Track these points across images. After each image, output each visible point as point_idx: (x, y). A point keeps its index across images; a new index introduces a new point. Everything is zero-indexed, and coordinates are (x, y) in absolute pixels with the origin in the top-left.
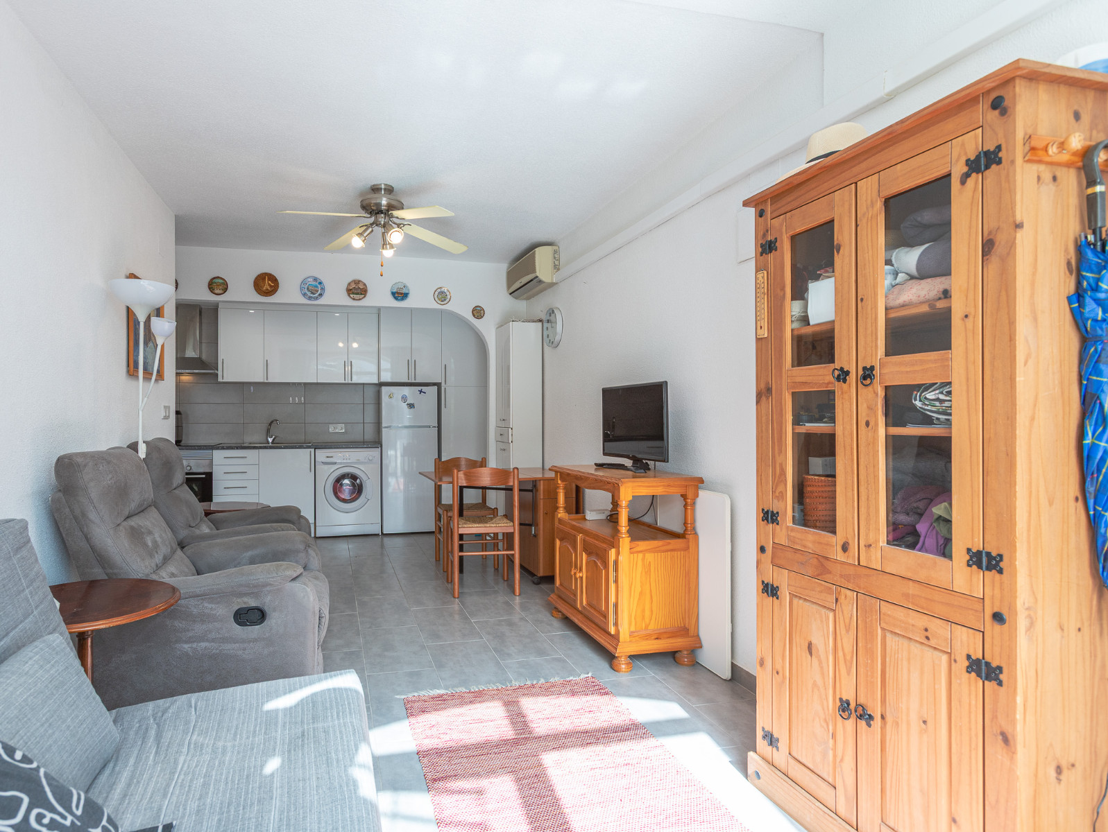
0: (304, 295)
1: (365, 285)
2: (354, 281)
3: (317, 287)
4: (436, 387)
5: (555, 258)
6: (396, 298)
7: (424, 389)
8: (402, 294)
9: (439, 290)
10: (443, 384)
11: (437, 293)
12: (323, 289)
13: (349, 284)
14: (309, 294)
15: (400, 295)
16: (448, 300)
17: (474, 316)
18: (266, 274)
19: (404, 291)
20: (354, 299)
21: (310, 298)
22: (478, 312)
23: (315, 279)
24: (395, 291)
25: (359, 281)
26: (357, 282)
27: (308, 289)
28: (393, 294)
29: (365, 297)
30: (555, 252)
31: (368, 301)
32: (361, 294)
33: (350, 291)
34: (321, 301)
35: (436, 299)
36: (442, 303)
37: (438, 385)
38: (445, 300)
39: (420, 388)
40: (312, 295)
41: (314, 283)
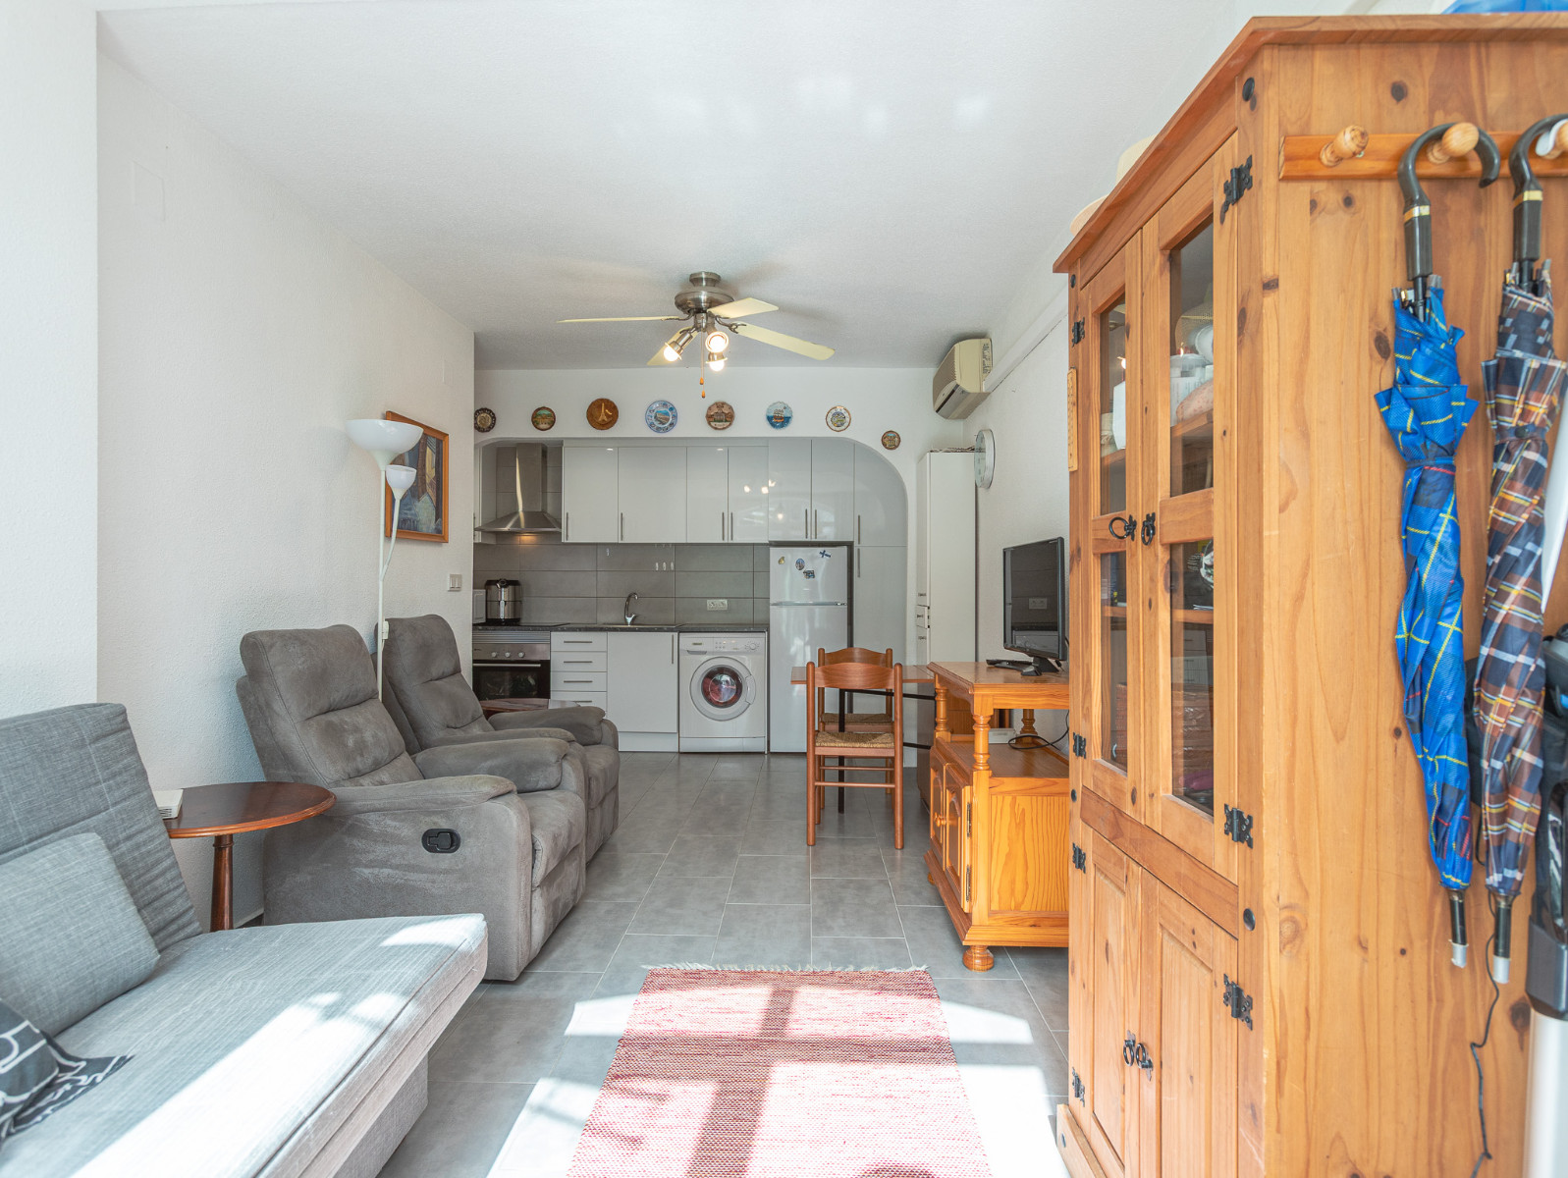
0: (651, 425)
1: (731, 408)
2: (716, 403)
3: (667, 414)
4: (845, 548)
5: (984, 357)
6: (773, 425)
7: (828, 550)
8: (781, 418)
9: (834, 411)
10: (856, 544)
11: (830, 415)
12: (675, 417)
13: (710, 408)
14: (657, 423)
15: (779, 420)
16: (846, 424)
17: (884, 445)
18: (602, 400)
19: (785, 414)
20: (716, 429)
21: (658, 430)
22: (891, 440)
23: (665, 404)
24: (772, 414)
25: (723, 404)
26: (720, 405)
27: (655, 417)
28: (769, 419)
29: (730, 424)
30: (985, 347)
31: (735, 431)
32: (726, 421)
33: (711, 418)
34: (673, 433)
35: (830, 424)
36: (838, 429)
37: (850, 545)
38: (842, 424)
39: (821, 549)
40: (660, 426)
41: (663, 409)
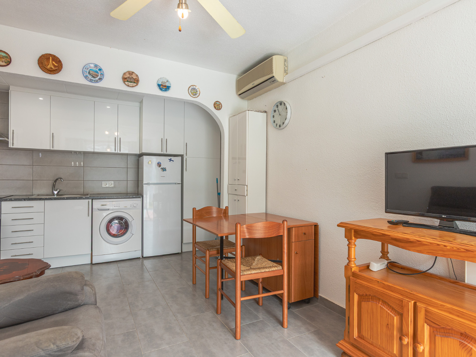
0: (86, 77)
1: (137, 76)
2: (129, 72)
3: (97, 72)
4: (180, 158)
5: (285, 65)
6: (161, 89)
7: (173, 158)
8: (165, 86)
9: (192, 87)
10: (185, 156)
11: (190, 89)
12: (102, 75)
13: (125, 74)
14: (90, 77)
15: (164, 87)
16: (198, 95)
17: (215, 107)
18: (50, 55)
19: (167, 84)
20: (128, 86)
21: (91, 81)
22: (218, 106)
23: (96, 66)
24: (160, 83)
25: (133, 72)
26: (131, 73)
27: (89, 73)
28: (159, 85)
29: (137, 85)
30: (285, 61)
31: (138, 89)
32: (134, 83)
33: (125, 79)
34: (100, 84)
35: (190, 93)
36: (194, 96)
37: (182, 156)
38: (196, 94)
39: (170, 158)
40: (92, 78)
41: (95, 69)
